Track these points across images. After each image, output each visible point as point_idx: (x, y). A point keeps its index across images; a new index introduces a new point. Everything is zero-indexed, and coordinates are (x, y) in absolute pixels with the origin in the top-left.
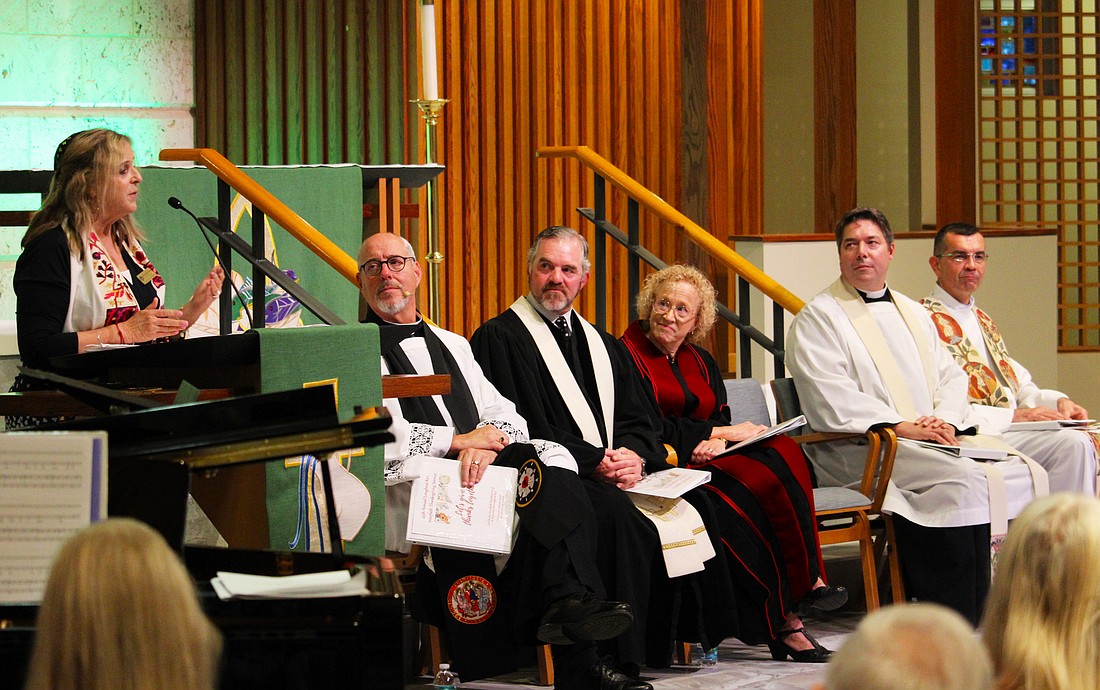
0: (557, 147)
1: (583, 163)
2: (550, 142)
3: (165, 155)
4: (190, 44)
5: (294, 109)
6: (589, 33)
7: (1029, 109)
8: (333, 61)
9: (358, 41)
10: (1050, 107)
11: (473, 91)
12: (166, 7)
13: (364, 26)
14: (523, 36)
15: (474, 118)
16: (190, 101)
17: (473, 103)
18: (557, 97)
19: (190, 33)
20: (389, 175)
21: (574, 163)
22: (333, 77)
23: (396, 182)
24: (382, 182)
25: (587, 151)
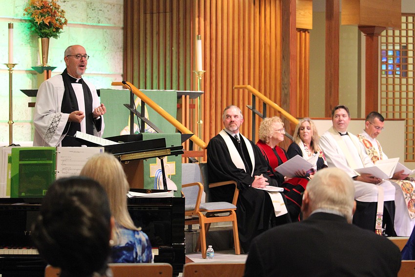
0: (241, 85)
1: (249, 91)
2: (239, 84)
3: (113, 84)
4: (122, 54)
5: (155, 75)
6: (252, 52)
7: (397, 81)
8: (168, 59)
9: (176, 53)
10: (404, 81)
11: (214, 70)
12: (114, 41)
13: (178, 48)
14: (230, 52)
15: (214, 79)
16: (121, 72)
17: (214, 74)
18: (241, 73)
19: (122, 50)
20: (186, 94)
21: (246, 91)
22: (168, 65)
23: (188, 96)
24: (183, 96)
25: (250, 87)
